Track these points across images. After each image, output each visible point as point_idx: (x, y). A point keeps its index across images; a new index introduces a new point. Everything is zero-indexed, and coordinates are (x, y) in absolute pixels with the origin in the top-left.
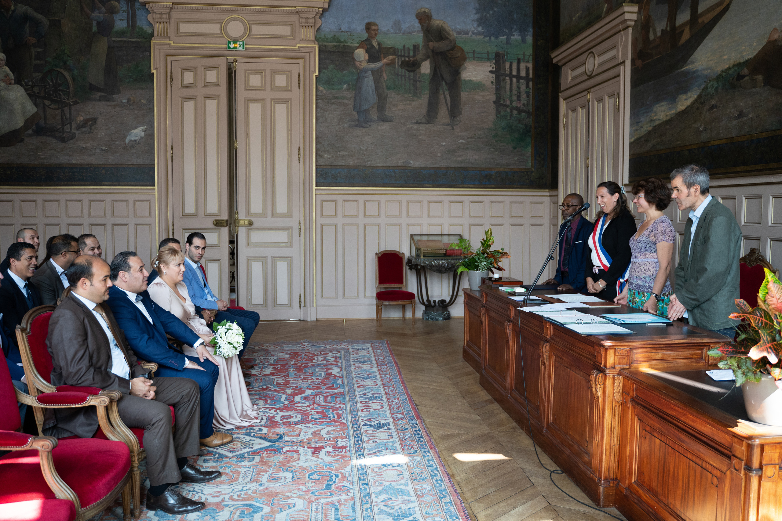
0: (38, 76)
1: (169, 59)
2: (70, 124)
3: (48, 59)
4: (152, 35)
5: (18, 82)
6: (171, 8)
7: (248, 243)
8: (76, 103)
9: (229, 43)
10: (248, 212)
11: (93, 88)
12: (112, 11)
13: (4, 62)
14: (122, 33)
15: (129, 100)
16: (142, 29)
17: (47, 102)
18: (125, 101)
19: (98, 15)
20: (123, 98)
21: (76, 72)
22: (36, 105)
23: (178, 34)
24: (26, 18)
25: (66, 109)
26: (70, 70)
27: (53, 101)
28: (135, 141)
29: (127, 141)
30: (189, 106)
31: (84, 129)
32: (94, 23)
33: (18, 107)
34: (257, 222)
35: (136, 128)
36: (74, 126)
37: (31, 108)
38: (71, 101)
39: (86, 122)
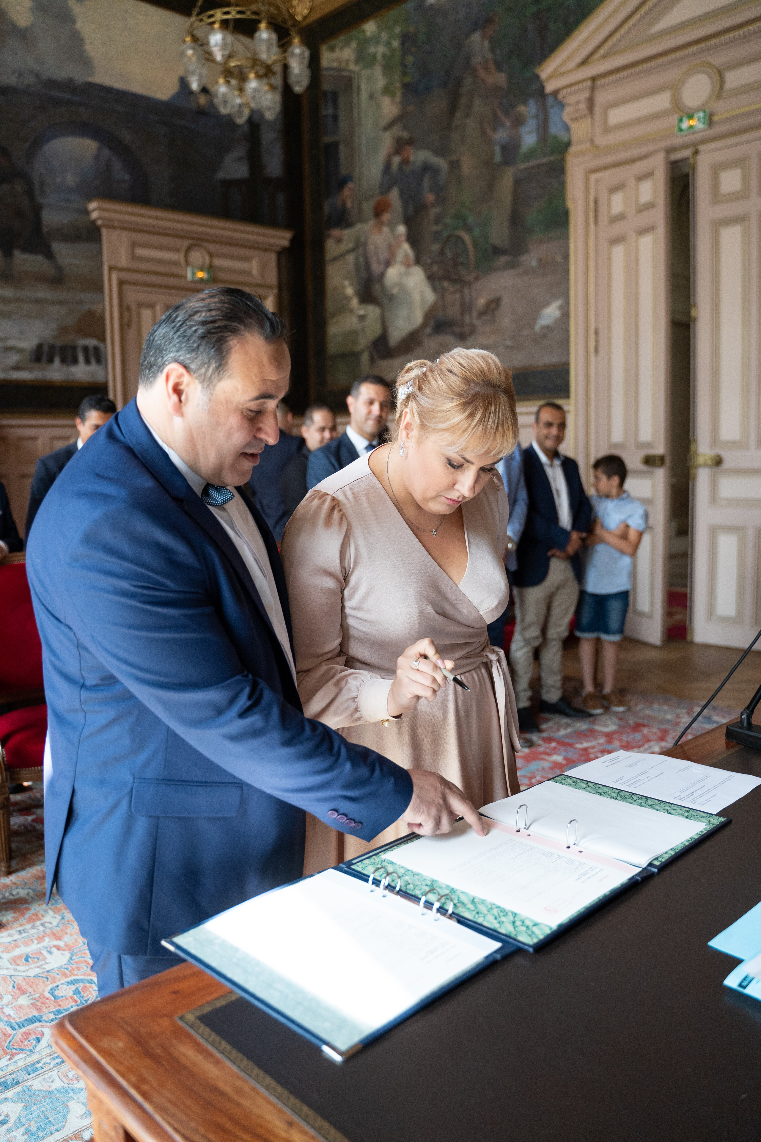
0: (436, 247)
1: (593, 177)
2: (470, 311)
3: (448, 220)
4: (569, 144)
5: (418, 261)
6: (593, 89)
7: (714, 499)
8: (477, 278)
9: (681, 120)
10: (715, 441)
11: (497, 251)
12: (519, 122)
13: (403, 238)
14: (531, 154)
15: (540, 260)
16: (555, 138)
17: (446, 284)
18: (534, 263)
19: (501, 135)
20: (530, 259)
21: (477, 232)
22: (435, 289)
23: (607, 130)
24: (426, 168)
25: (466, 291)
26: (469, 230)
27: (453, 281)
28: (547, 327)
29: (537, 328)
30: (618, 252)
31: (486, 318)
32: (498, 149)
33: (416, 297)
34: (731, 459)
35: (547, 304)
36: (475, 313)
37: (430, 297)
38: (470, 278)
39: (488, 304)
